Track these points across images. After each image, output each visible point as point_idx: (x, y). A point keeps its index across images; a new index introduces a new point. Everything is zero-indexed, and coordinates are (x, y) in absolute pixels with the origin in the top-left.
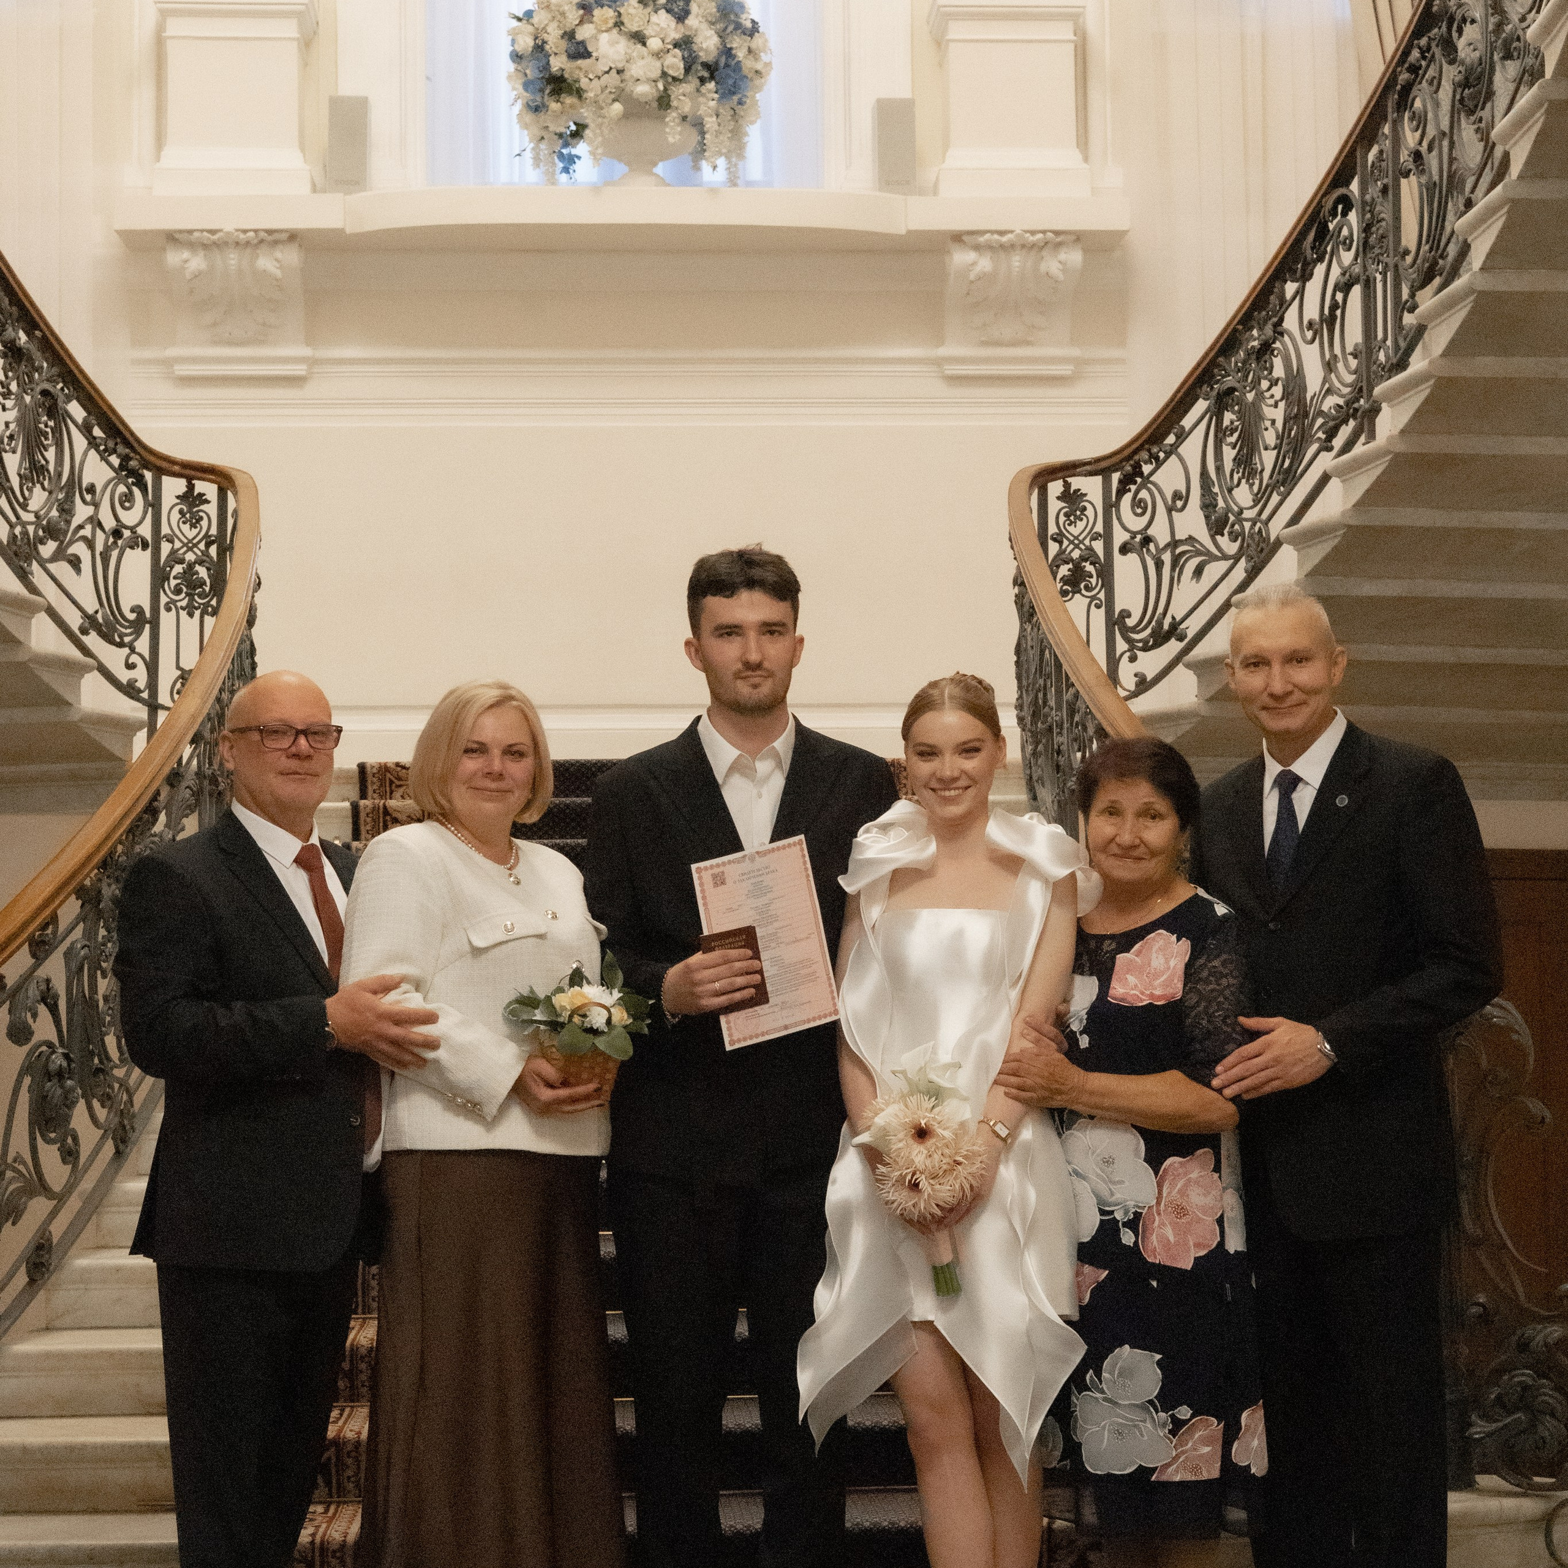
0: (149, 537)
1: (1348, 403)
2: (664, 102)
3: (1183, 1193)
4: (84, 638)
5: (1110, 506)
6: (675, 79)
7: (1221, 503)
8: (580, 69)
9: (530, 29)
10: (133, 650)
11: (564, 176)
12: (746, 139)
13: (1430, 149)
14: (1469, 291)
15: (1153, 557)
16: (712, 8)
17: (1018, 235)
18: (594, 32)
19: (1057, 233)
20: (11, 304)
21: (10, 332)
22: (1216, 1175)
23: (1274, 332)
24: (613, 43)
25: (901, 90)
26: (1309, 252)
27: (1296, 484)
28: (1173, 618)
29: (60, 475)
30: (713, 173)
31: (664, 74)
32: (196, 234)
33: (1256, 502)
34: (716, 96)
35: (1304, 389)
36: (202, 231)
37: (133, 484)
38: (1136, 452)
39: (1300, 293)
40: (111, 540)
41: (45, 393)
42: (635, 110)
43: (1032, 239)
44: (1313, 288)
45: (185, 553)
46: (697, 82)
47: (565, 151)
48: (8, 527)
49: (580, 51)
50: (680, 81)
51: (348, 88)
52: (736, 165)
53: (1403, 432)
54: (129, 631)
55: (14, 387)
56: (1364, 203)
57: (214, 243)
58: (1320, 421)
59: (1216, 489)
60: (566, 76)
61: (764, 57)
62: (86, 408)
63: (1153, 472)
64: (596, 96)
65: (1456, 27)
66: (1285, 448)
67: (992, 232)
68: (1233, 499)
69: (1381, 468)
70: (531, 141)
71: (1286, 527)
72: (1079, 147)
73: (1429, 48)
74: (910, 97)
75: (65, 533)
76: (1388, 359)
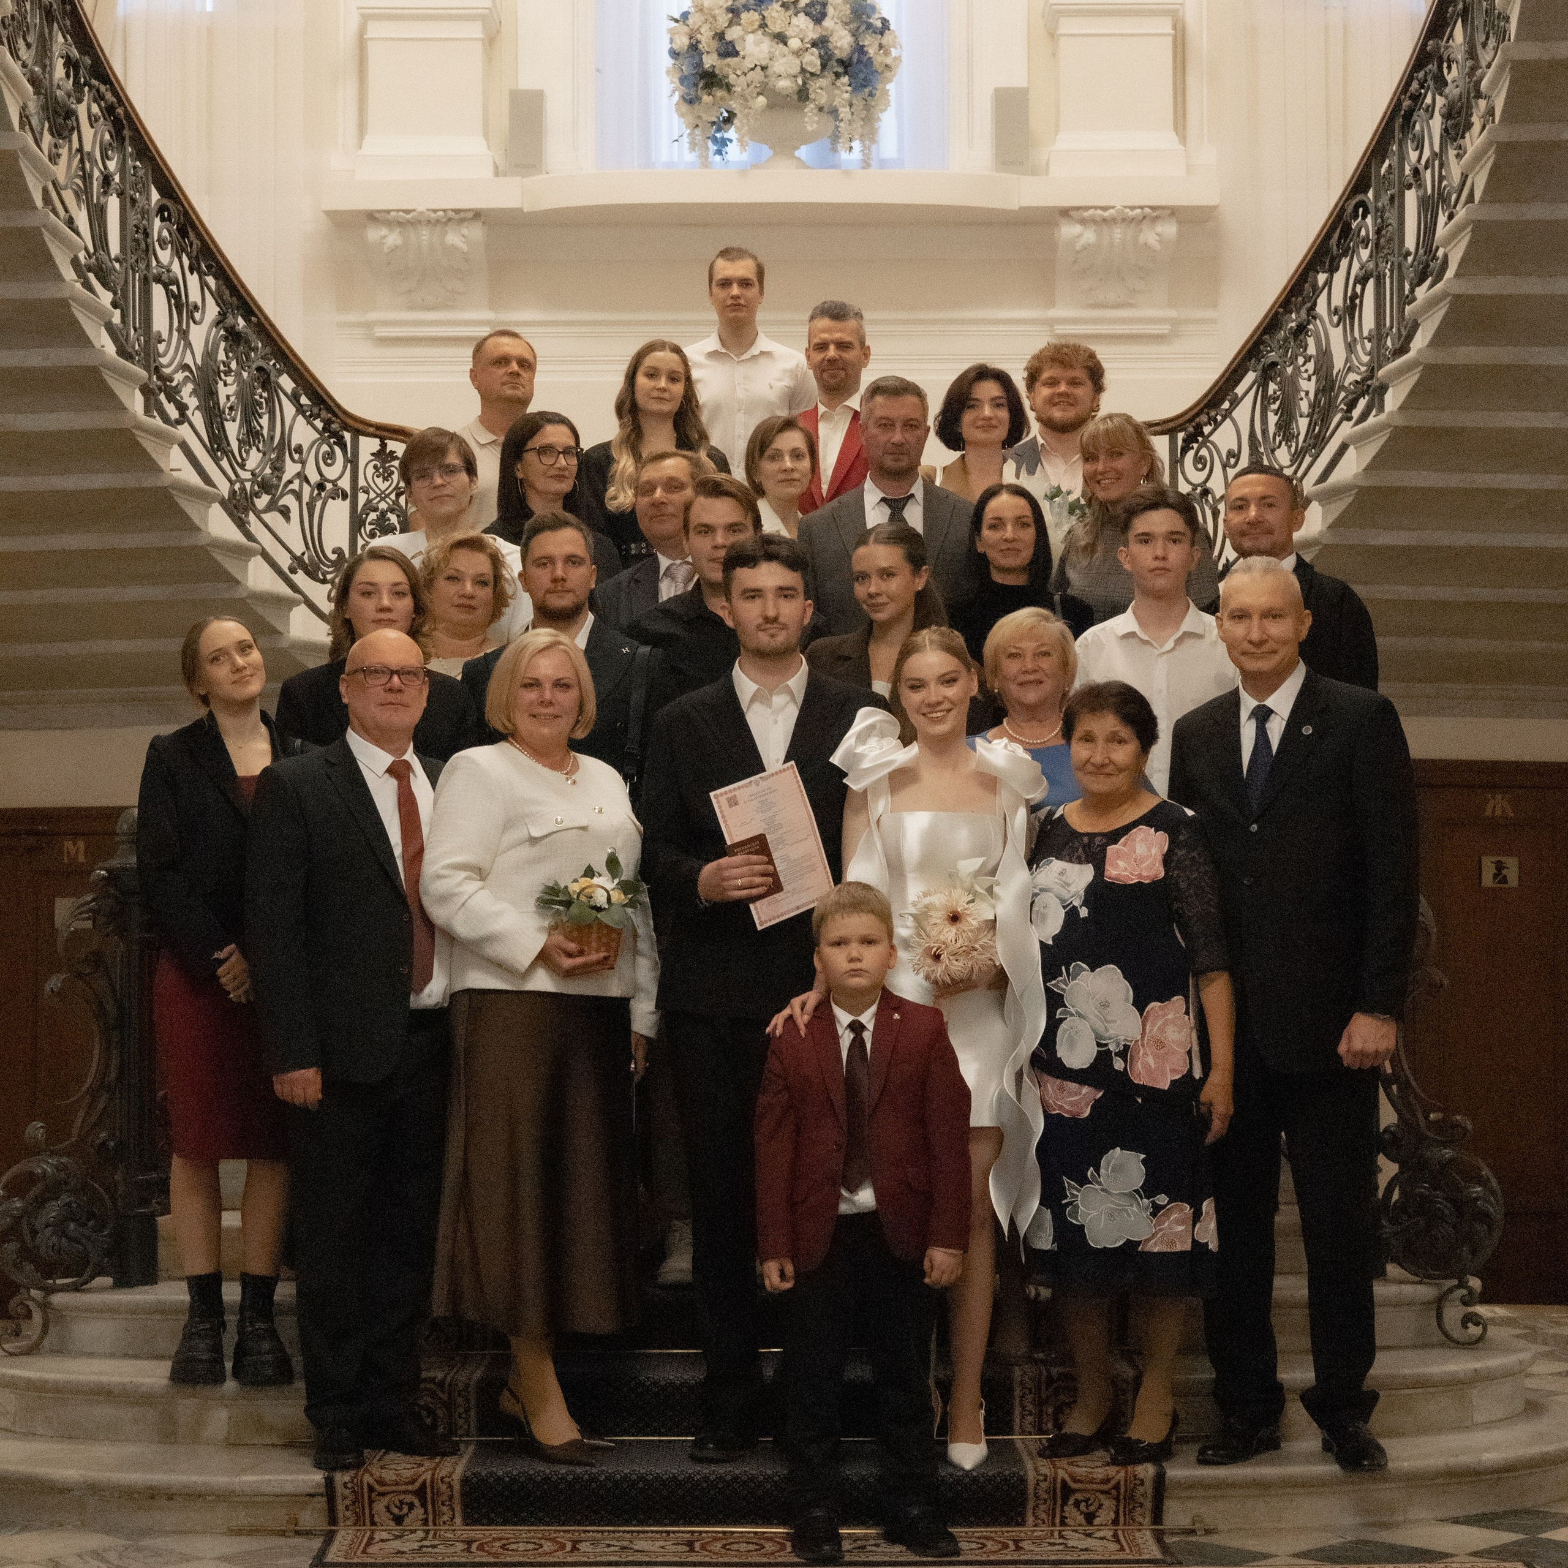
0: (348, 489)
1: (1364, 380)
2: (803, 94)
4: (293, 576)
5: (1176, 462)
6: (812, 74)
7: (1266, 463)
8: (729, 65)
9: (686, 29)
11: (718, 158)
12: (880, 124)
14: (1444, 295)
15: (1210, 508)
16: (847, 10)
17: (1118, 211)
18: (742, 33)
19: (1153, 208)
20: (231, 296)
21: (230, 320)
23: (1309, 315)
24: (757, 43)
25: (1019, 81)
26: (1335, 248)
27: (1323, 449)
28: (1227, 560)
29: (272, 438)
30: (851, 156)
31: (803, 70)
32: (393, 214)
33: (1293, 462)
34: (850, 89)
35: (1331, 366)
36: (398, 211)
37: (335, 443)
38: (1198, 415)
39: (1329, 283)
40: (316, 492)
41: (260, 369)
42: (777, 102)
43: (1131, 213)
44: (1339, 278)
45: (379, 502)
46: (833, 77)
47: (718, 135)
48: (228, 484)
49: (729, 51)
50: (818, 76)
51: (526, 83)
52: (869, 148)
53: (1402, 409)
54: (331, 569)
55: (234, 365)
56: (1377, 210)
57: (409, 221)
58: (1343, 394)
59: (1262, 450)
60: (717, 72)
61: (894, 52)
62: (295, 381)
63: (1211, 433)
64: (743, 90)
65: (1445, 65)
66: (1315, 416)
67: (1096, 208)
68: (1275, 459)
69: (1385, 439)
70: (687, 127)
71: (1315, 484)
72: (1176, 129)
73: (1426, 81)
74: (1026, 85)
75: (277, 487)
76: (1393, 344)
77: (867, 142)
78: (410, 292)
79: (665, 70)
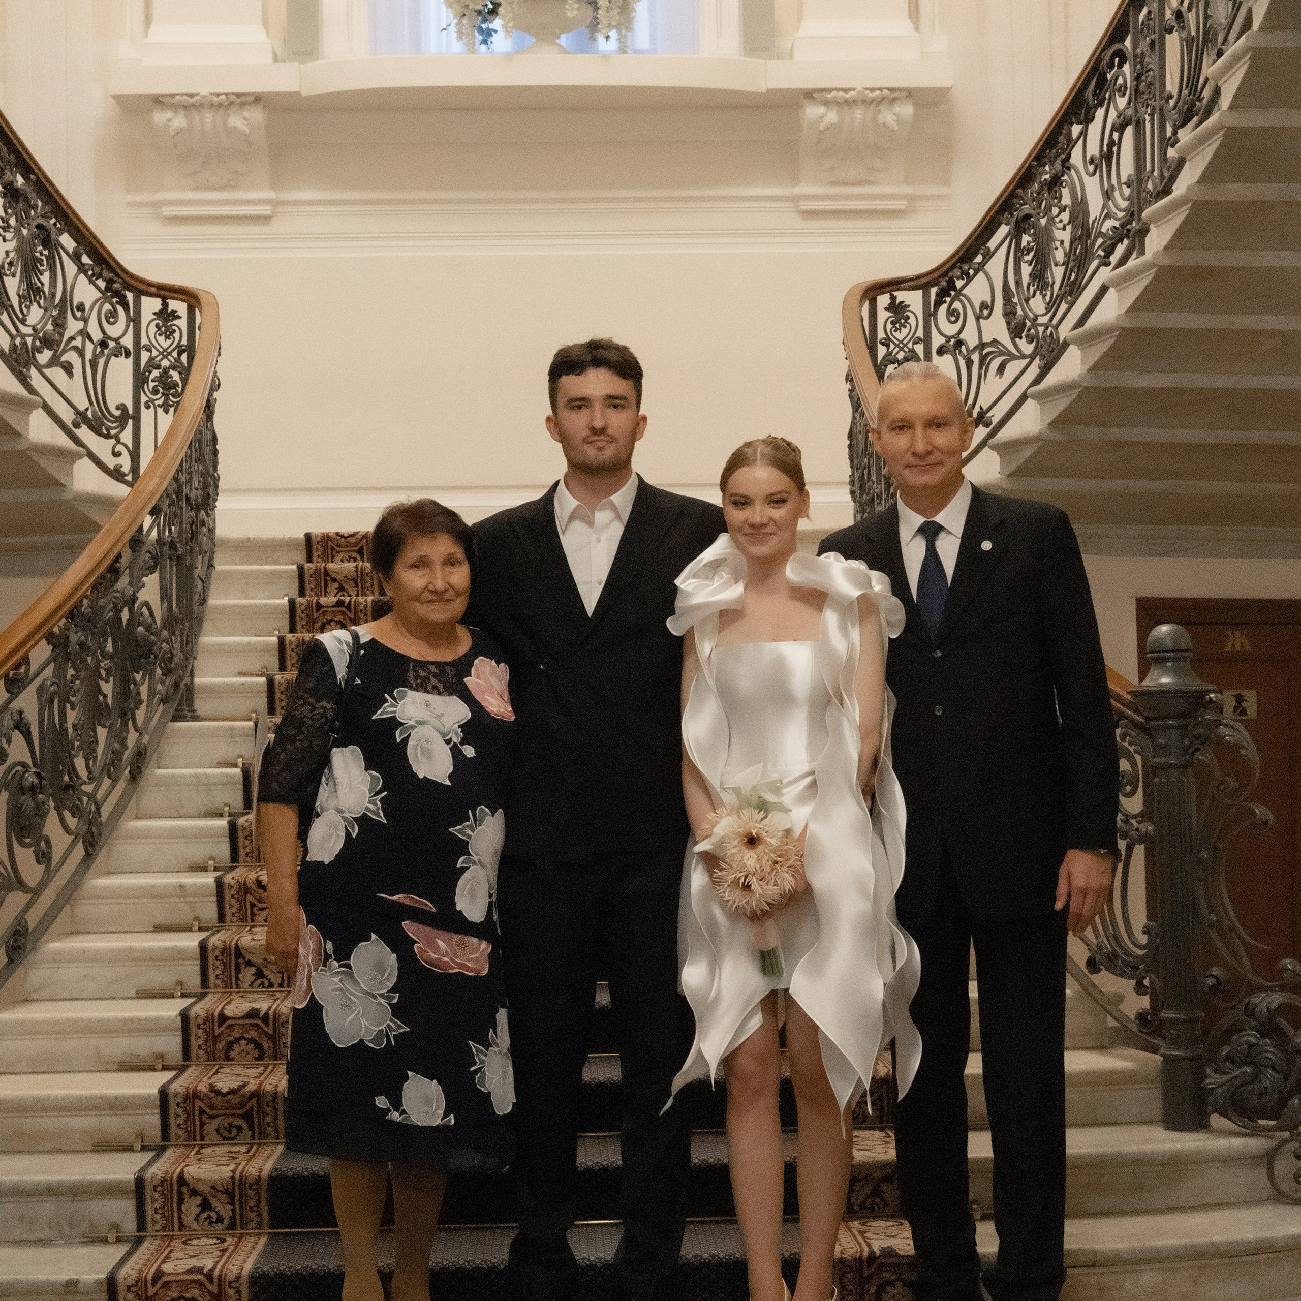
0: (130, 346)
1: (1123, 225)
4: (76, 431)
5: (929, 315)
7: (1020, 312)
10: (118, 441)
11: (484, 47)
12: (634, 14)
13: (1189, 9)
14: (1215, 130)
15: (965, 358)
17: (859, 92)
19: (892, 90)
20: (10, 153)
21: (8, 176)
23: (1063, 166)
26: (1090, 99)
27: (1080, 294)
28: (981, 408)
29: (53, 295)
30: (607, 44)
32: (178, 97)
33: (1048, 310)
35: (1087, 214)
36: (183, 95)
37: (117, 303)
38: (951, 268)
39: (1084, 134)
40: (99, 349)
41: (39, 227)
43: (871, 95)
44: (1095, 129)
45: (162, 359)
47: (484, 26)
48: (9, 339)
52: (625, 36)
53: (1166, 248)
54: (115, 425)
56: (1135, 56)
57: (193, 105)
58: (1100, 241)
59: (1016, 300)
62: (75, 240)
63: (964, 287)
66: (1071, 264)
67: (838, 90)
68: (1029, 308)
69: (1149, 279)
70: (455, 17)
71: (1072, 330)
72: (910, 16)
75: (59, 345)
76: (1155, 186)
78: (195, 173)
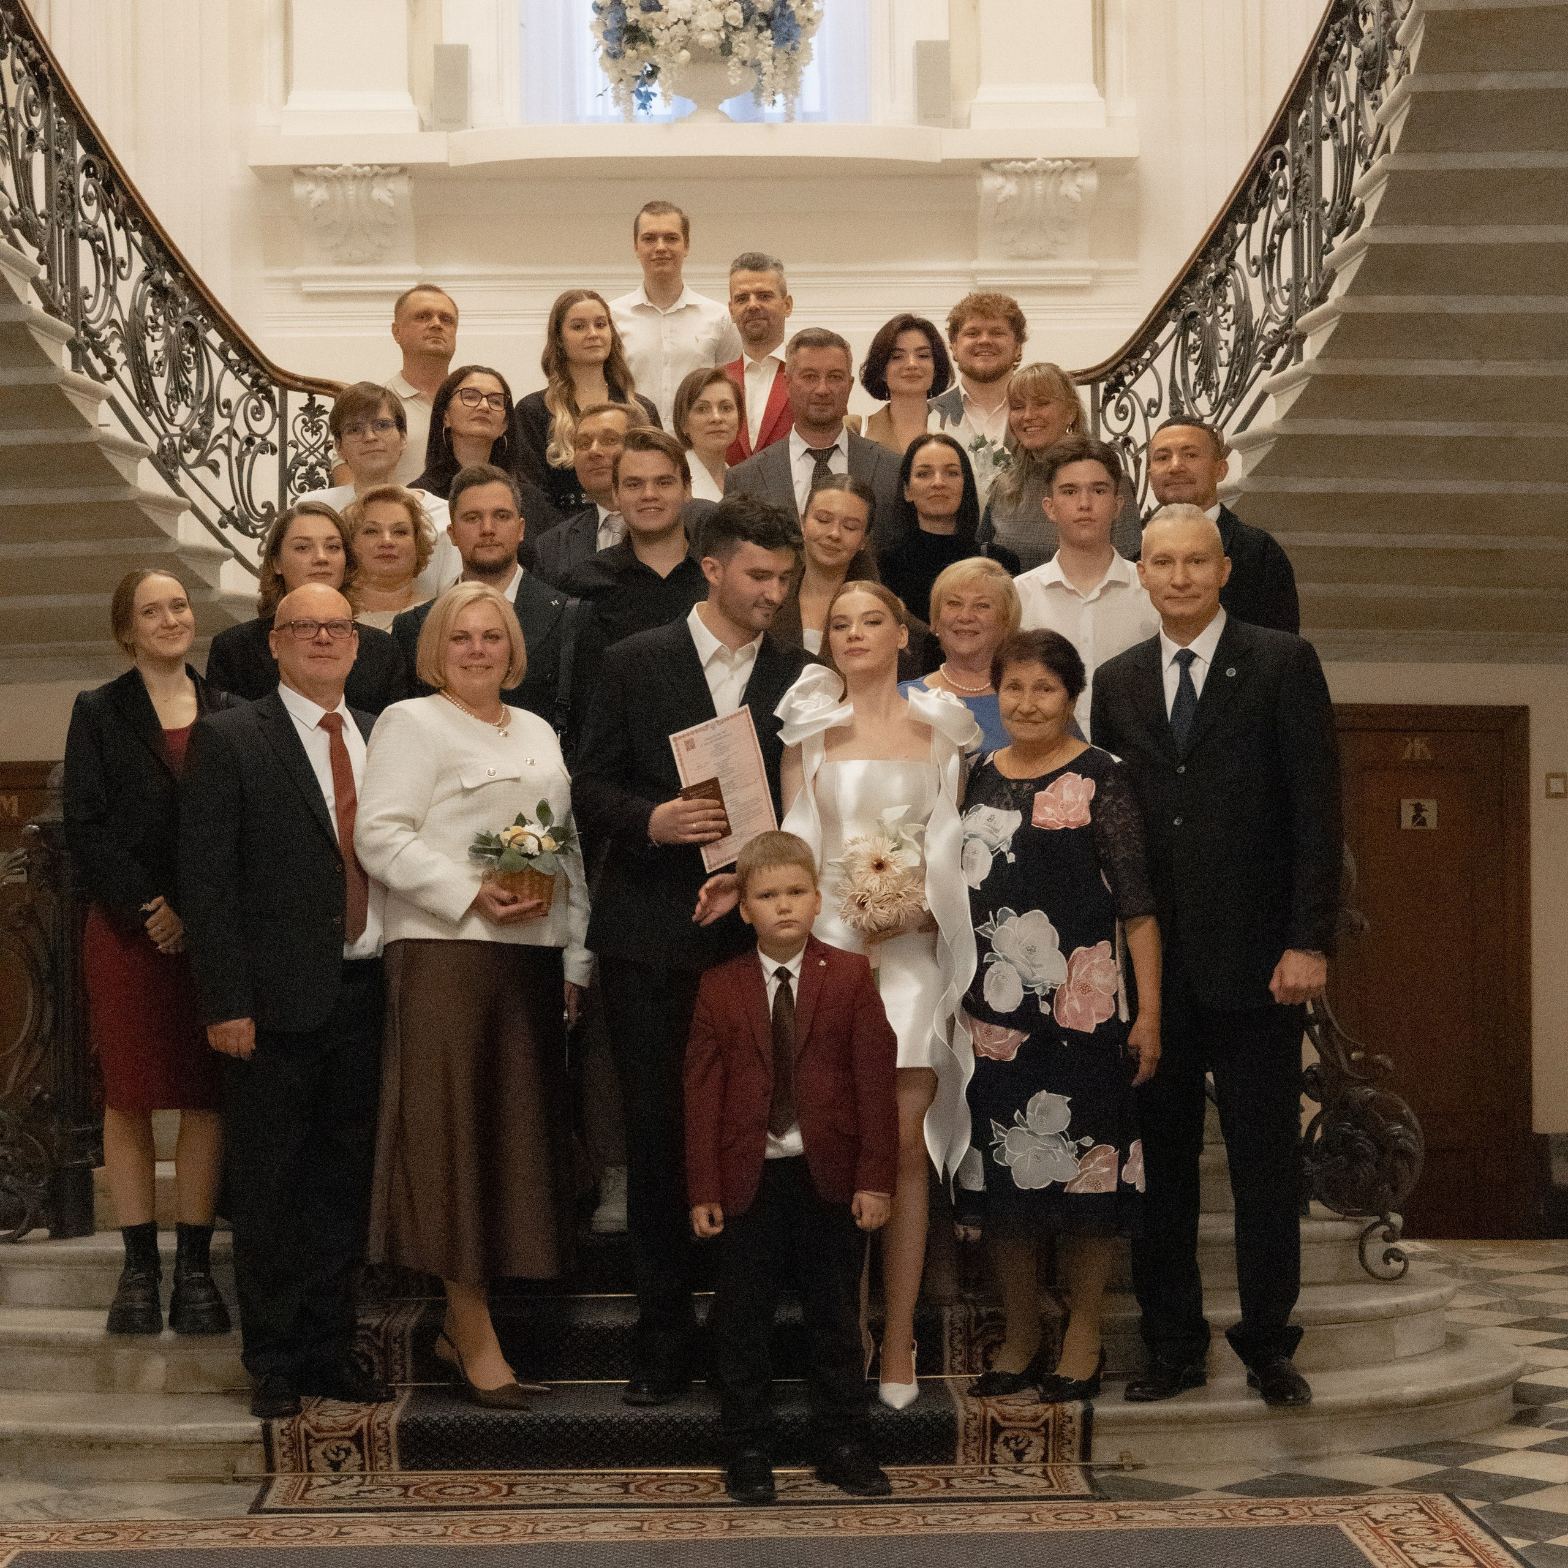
0: (277, 443)
1: (1283, 329)
2: (726, 49)
3: (1088, 975)
4: (223, 531)
5: (1098, 411)
6: (735, 28)
7: (1186, 412)
8: (653, 20)
11: (642, 112)
12: (802, 78)
13: (1343, 118)
14: (1361, 244)
15: (1132, 456)
17: (1041, 163)
19: (1074, 160)
20: (158, 251)
21: (157, 275)
22: (1113, 962)
23: (1227, 265)
25: (940, 34)
26: (1253, 198)
27: (1243, 397)
29: (201, 393)
30: (774, 109)
31: (726, 24)
32: (319, 169)
33: (1213, 411)
34: (772, 42)
35: (1250, 315)
36: (325, 166)
37: (263, 398)
38: (1119, 365)
39: (1247, 232)
40: (245, 447)
41: (187, 324)
42: (700, 56)
43: (1052, 165)
44: (1257, 228)
45: (307, 457)
46: (755, 30)
47: (642, 89)
48: (157, 439)
49: (652, 5)
50: (741, 30)
51: (451, 37)
52: (792, 102)
53: (1320, 357)
54: (261, 523)
55: (161, 320)
56: (1294, 160)
57: (335, 176)
58: (1262, 344)
59: (1182, 399)
60: (640, 26)
61: (816, 6)
62: (221, 334)
63: (1133, 382)
64: (666, 44)
65: (1361, 16)
66: (1235, 365)
67: (1017, 160)
68: (1195, 407)
69: (1303, 387)
70: (611, 82)
71: (1235, 433)
72: (1096, 81)
73: (1341, 32)
74: (947, 38)
75: (206, 442)
76: (1311, 293)
77: (791, 96)
78: (337, 246)
79: (588, 24)
